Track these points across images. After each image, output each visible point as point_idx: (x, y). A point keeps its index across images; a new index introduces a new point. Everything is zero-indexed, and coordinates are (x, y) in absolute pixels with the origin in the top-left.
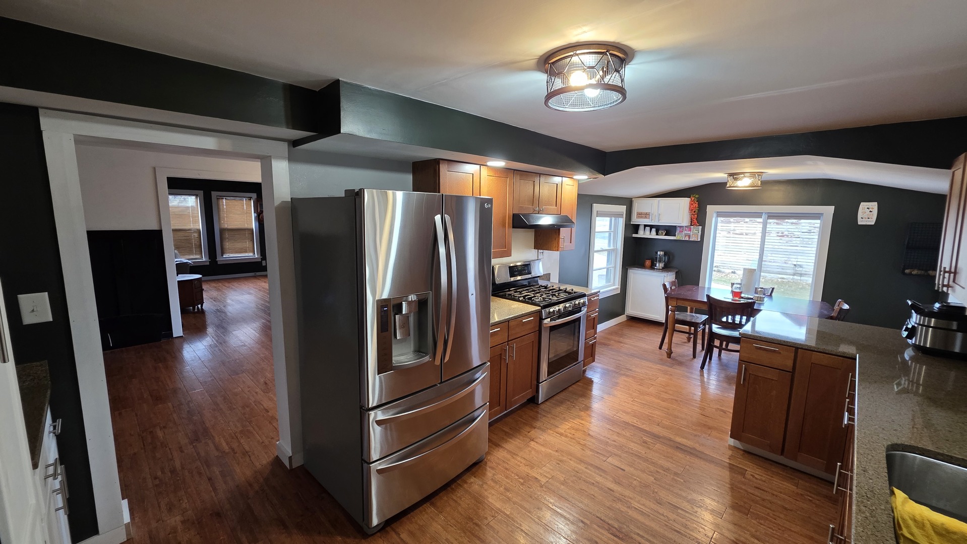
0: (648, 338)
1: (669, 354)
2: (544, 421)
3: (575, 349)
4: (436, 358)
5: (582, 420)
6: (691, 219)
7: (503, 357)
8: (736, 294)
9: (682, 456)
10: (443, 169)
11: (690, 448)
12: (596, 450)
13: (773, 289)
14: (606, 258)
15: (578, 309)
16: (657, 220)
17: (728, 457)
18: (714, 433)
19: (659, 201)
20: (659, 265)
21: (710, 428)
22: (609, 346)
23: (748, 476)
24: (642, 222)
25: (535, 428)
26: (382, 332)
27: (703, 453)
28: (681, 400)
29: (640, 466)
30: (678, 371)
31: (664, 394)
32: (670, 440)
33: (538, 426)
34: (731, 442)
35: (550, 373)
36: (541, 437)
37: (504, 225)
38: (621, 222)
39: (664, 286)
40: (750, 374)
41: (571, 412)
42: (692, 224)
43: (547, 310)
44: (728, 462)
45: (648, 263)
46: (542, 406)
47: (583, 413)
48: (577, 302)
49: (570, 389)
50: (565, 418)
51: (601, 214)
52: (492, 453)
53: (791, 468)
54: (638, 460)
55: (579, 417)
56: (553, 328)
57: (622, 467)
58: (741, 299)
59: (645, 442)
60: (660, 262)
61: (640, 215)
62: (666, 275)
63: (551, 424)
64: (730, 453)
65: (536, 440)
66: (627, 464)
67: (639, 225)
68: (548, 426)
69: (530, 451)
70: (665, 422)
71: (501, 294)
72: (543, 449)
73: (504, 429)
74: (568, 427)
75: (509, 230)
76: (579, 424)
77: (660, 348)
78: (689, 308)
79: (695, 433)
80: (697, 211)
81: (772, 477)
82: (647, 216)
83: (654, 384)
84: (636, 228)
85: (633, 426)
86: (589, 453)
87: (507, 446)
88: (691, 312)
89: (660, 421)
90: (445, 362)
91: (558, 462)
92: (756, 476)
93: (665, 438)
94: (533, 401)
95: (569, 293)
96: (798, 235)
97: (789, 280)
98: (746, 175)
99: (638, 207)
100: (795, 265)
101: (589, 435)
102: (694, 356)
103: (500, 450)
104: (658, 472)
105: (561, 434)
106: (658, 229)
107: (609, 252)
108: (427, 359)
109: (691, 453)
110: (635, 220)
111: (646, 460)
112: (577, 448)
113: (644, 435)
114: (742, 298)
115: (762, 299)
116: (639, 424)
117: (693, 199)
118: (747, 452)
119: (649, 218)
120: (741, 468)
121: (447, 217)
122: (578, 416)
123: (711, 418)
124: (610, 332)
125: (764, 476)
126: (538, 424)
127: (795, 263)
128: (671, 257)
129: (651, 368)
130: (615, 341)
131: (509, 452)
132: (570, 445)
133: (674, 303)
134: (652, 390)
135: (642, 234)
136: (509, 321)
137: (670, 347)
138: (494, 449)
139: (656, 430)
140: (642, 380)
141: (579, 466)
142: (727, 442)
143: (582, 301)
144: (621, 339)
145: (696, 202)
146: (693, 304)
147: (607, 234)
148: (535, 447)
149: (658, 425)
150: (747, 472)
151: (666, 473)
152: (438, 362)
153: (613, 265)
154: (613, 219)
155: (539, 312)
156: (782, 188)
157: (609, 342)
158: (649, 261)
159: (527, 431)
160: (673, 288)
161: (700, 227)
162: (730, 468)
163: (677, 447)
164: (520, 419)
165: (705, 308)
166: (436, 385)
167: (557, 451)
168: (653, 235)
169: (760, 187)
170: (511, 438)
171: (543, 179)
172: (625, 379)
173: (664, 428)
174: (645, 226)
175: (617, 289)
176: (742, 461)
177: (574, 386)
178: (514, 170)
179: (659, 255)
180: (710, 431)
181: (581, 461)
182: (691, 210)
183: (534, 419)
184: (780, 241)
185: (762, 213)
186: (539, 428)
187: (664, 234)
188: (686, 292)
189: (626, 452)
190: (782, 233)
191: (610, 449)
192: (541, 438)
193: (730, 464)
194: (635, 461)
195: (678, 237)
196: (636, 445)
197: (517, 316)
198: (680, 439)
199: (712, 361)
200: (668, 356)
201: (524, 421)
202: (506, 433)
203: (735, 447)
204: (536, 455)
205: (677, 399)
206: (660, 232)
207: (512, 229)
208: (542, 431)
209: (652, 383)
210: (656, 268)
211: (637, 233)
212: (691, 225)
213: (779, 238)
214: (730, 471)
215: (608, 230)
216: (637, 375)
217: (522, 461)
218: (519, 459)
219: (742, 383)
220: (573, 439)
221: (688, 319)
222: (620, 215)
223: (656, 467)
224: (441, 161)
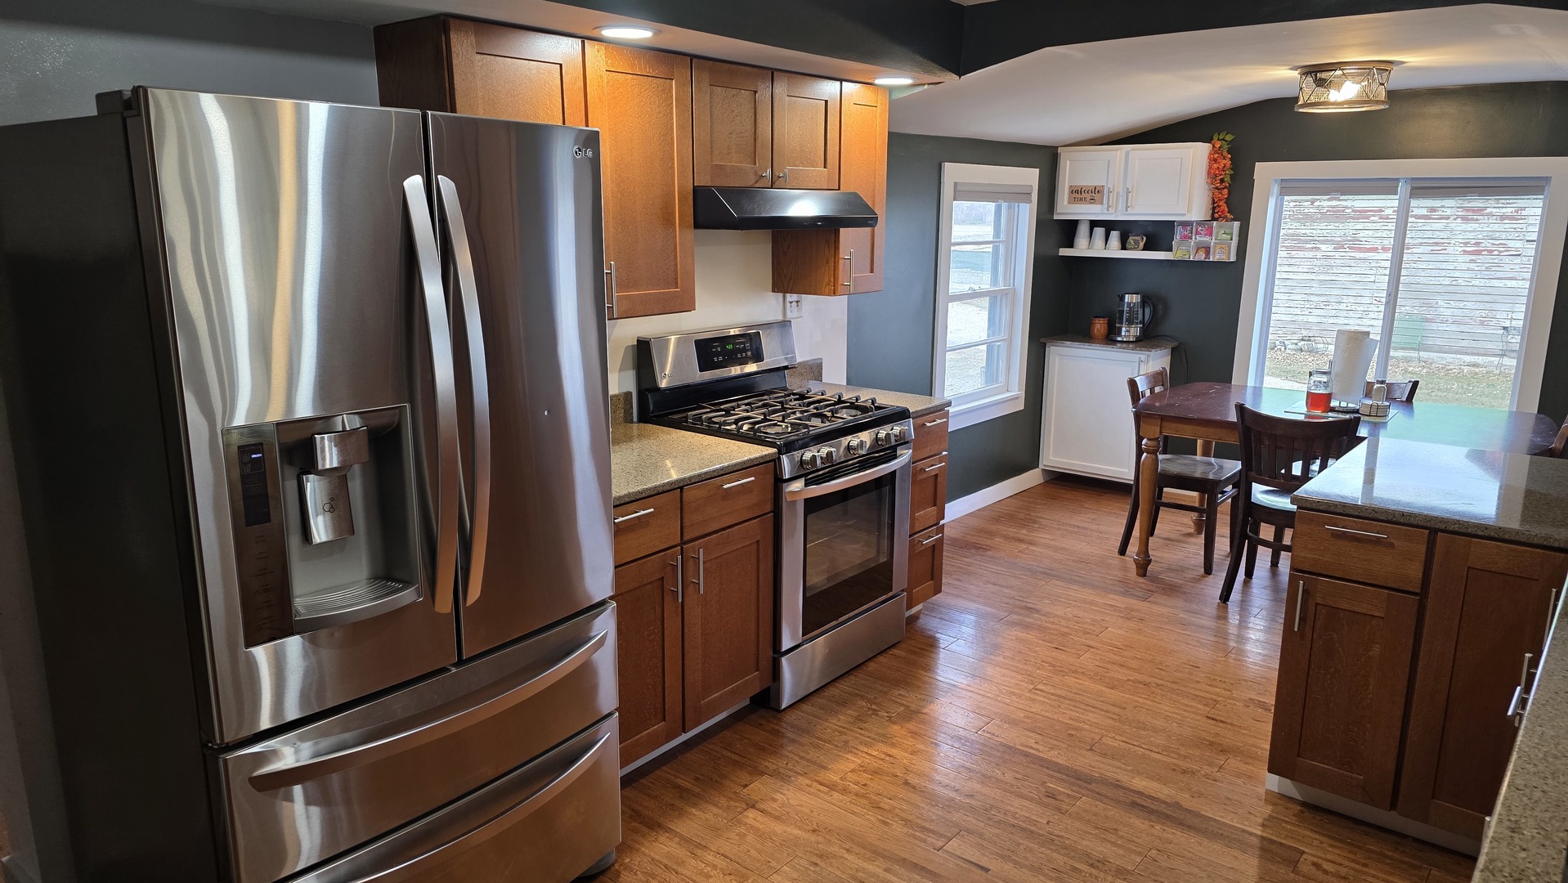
0: (1094, 527)
1: (1143, 566)
2: (791, 755)
3: (883, 559)
4: (438, 597)
5: (893, 745)
6: (1214, 203)
7: (669, 587)
8: (1315, 400)
9: (1142, 826)
10: (462, 47)
11: (1165, 803)
12: (919, 822)
13: (1415, 384)
14: (985, 315)
15: (885, 451)
16: (1121, 206)
17: (1260, 821)
18: (1234, 763)
19: (1127, 153)
20: (1129, 332)
21: (1224, 750)
22: (986, 550)
23: (1305, 867)
24: (1086, 212)
25: (762, 773)
26: (248, 524)
27: (1197, 815)
28: (1160, 682)
29: (1029, 855)
30: (1163, 607)
31: (1116, 668)
32: (1117, 785)
33: (772, 767)
34: (1273, 782)
35: (812, 624)
36: (778, 796)
37: (667, 220)
38: (1027, 214)
39: (1132, 384)
40: (1317, 604)
41: (866, 725)
42: (1216, 215)
43: (797, 454)
44: (1259, 833)
45: (1100, 326)
46: (791, 717)
47: (896, 727)
48: (882, 434)
49: (872, 666)
50: (846, 742)
51: (965, 193)
52: (637, 846)
53: (1416, 840)
54: (1025, 842)
55: (886, 739)
56: (812, 505)
57: (984, 862)
58: (1330, 414)
59: (1051, 795)
60: (1130, 322)
61: (1078, 194)
62: (1143, 357)
63: (808, 761)
64: (1268, 810)
65: (762, 806)
66: (998, 854)
67: (1078, 220)
68: (798, 769)
69: (742, 836)
70: (1109, 742)
71: (675, 417)
72: (778, 828)
73: (679, 781)
74: (852, 766)
75: (684, 235)
76: (883, 756)
77: (1123, 551)
78: (1200, 442)
79: (1184, 764)
80: (1227, 179)
81: (1365, 865)
82: (1096, 196)
83: (1093, 644)
84: (1068, 230)
85: (1026, 755)
86: (898, 829)
87: (683, 827)
88: (1206, 453)
89: (1097, 738)
90: (468, 604)
91: (815, 859)
92: (1326, 866)
93: (1104, 781)
94: (766, 701)
95: (864, 410)
96: (1517, 249)
97: (1490, 369)
98: (1349, 70)
99: (1074, 170)
100: (1505, 328)
101: (906, 783)
102: (1208, 569)
103: (662, 839)
104: (1075, 869)
105: (832, 787)
106: (1125, 230)
107: (994, 297)
108: (407, 596)
109: (1167, 817)
110: (1066, 209)
111: (1049, 841)
112: (868, 820)
113: (1052, 776)
114: (1333, 410)
115: (1380, 413)
116: (1041, 748)
117: (1218, 146)
118: (1310, 808)
119: (1102, 203)
120: (1290, 847)
121: (446, 185)
122: (884, 735)
123: (1231, 724)
124: (997, 515)
125: (1347, 863)
126: (771, 764)
127: (1507, 324)
128: (1160, 307)
129: (1092, 603)
130: (1006, 537)
131: (685, 841)
132: (853, 813)
133: (1154, 430)
134: (1087, 660)
135: (1087, 247)
136: (681, 488)
137: (1143, 549)
138: (644, 836)
139: (1085, 761)
140: (1064, 635)
141: (870, 867)
142: (1263, 784)
143: (897, 429)
144: (1024, 531)
145: (1225, 153)
146: (1211, 431)
147: (989, 248)
148: (757, 825)
149: (1091, 750)
150: (1305, 856)
151: (1094, 871)
152: (444, 604)
153: (1004, 335)
154: (1004, 205)
155: (774, 460)
156: (1450, 108)
157: (989, 542)
158: (1102, 321)
159: (740, 785)
160: (1157, 389)
161: (1237, 224)
162: (1262, 849)
163: (1134, 804)
164: (724, 752)
165: (1233, 439)
166: (444, 670)
167: (814, 831)
168: (1112, 250)
169: (1382, 102)
170: (695, 805)
171: (781, 88)
172: (1020, 634)
173: (1104, 755)
174: (1094, 224)
175: (1016, 398)
176: (1297, 829)
177: (881, 659)
178: (693, 57)
179: (1129, 304)
180: (1223, 758)
181: (877, 853)
182: (1212, 175)
183: (763, 749)
184: (1472, 266)
185: (1398, 180)
186: (776, 774)
187: (1142, 245)
188: (1194, 400)
189: (1000, 822)
190: (1477, 244)
191: (956, 817)
192: (774, 800)
193: (1263, 838)
194: (1019, 844)
195: (1181, 251)
196: (1026, 803)
197: (706, 473)
198: (1144, 783)
199: (1255, 580)
200: (1142, 572)
201: (736, 758)
202: (682, 792)
203: (1282, 796)
204: (759, 846)
205: (1148, 679)
206: (1131, 240)
207: (691, 234)
208: (783, 780)
209: (1089, 642)
210: (1119, 339)
211: (1071, 245)
212: (1213, 219)
213: (1468, 258)
214: (1261, 857)
215: (991, 239)
216: (1053, 623)
217: (720, 862)
218: (710, 858)
219: (1296, 629)
220: (863, 796)
221: (1198, 473)
222: (1022, 195)
223: (1072, 858)
224: (452, 22)
